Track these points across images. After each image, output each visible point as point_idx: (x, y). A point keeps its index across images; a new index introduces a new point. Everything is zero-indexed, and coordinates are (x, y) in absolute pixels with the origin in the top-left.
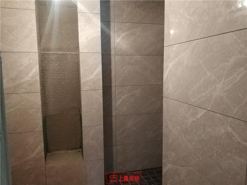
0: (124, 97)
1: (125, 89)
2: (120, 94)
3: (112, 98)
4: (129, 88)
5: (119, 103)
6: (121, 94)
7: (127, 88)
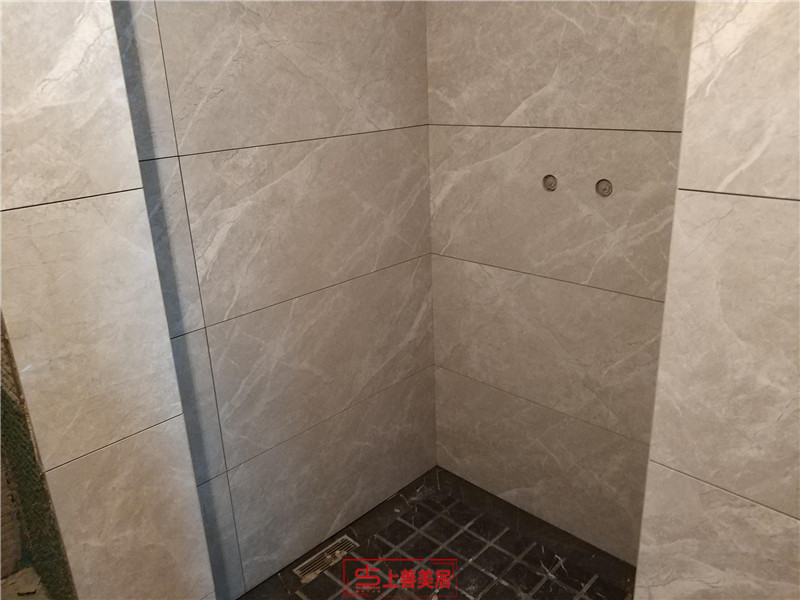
0: (233, 214)
1: (234, 167)
2: (210, 200)
3: (171, 232)
4: (255, 158)
5: (211, 254)
6: (216, 200)
7: (246, 162)
